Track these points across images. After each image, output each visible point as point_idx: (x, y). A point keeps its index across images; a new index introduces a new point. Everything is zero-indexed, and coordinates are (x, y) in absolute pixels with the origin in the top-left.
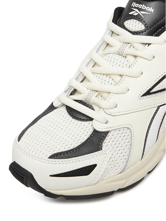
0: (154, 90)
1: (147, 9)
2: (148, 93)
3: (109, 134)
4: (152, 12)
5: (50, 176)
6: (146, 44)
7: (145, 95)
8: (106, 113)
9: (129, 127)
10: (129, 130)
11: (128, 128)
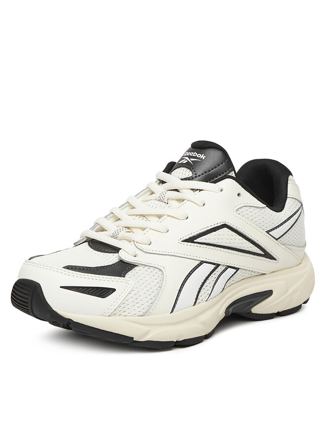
0: (198, 240)
1: (198, 156)
2: (191, 240)
3: (136, 268)
4: (203, 158)
5: (61, 287)
6: (198, 190)
7: (186, 241)
8: (137, 247)
9: (162, 268)
10: (161, 273)
11: (160, 270)
